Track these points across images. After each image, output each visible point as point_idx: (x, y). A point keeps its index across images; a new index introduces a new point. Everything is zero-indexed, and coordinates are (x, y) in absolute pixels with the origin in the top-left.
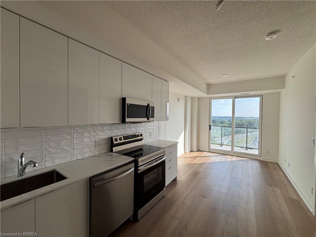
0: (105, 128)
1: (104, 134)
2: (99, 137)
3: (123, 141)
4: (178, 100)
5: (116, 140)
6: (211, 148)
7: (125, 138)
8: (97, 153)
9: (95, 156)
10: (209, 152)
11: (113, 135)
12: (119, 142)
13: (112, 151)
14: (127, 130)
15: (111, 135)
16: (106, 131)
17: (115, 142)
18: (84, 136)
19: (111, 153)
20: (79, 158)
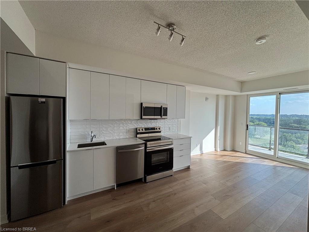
0: (133, 122)
1: (132, 125)
2: (129, 127)
3: (144, 131)
4: (206, 99)
5: (139, 130)
6: (249, 149)
7: (146, 129)
8: (127, 137)
9: (126, 138)
10: (246, 153)
11: (138, 127)
12: (141, 131)
13: (137, 137)
14: (148, 124)
15: (137, 127)
16: (134, 124)
17: (138, 131)
18: (120, 126)
19: (136, 138)
20: (117, 138)
